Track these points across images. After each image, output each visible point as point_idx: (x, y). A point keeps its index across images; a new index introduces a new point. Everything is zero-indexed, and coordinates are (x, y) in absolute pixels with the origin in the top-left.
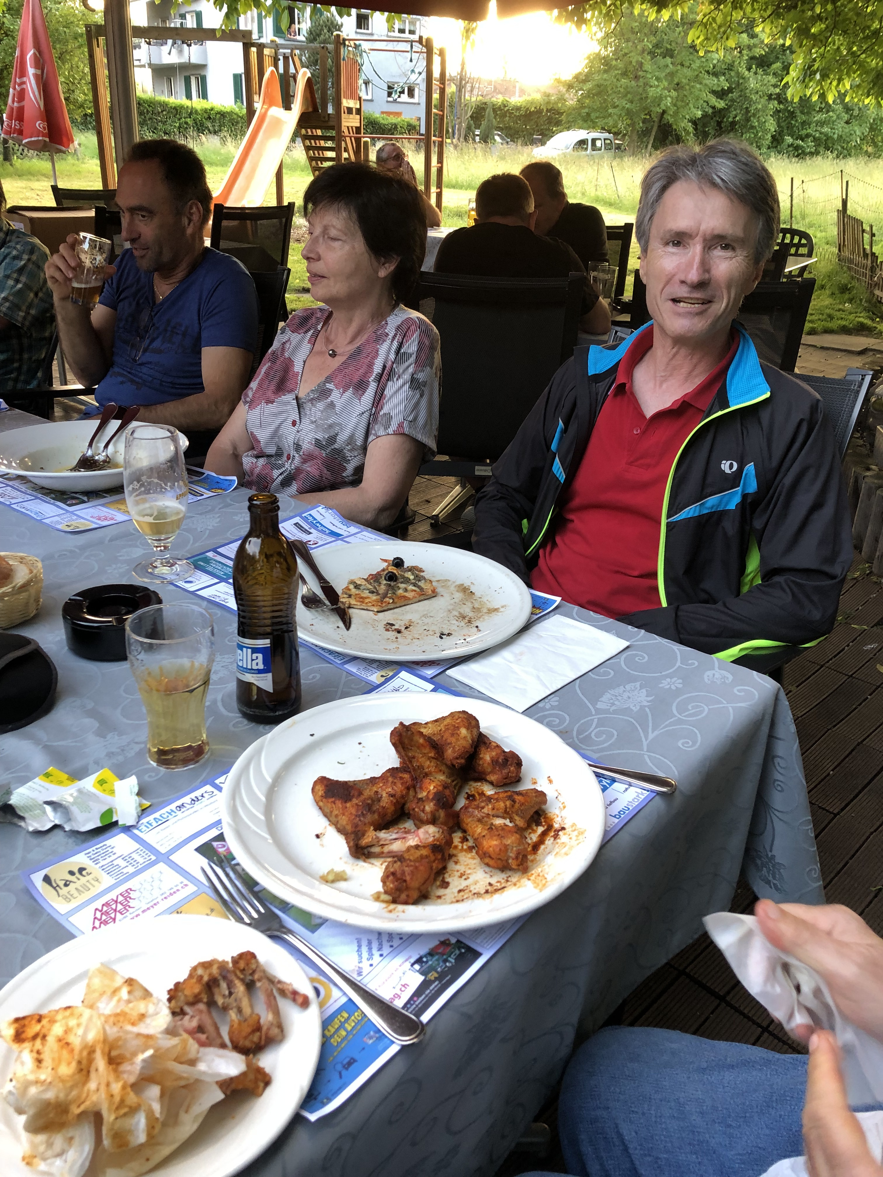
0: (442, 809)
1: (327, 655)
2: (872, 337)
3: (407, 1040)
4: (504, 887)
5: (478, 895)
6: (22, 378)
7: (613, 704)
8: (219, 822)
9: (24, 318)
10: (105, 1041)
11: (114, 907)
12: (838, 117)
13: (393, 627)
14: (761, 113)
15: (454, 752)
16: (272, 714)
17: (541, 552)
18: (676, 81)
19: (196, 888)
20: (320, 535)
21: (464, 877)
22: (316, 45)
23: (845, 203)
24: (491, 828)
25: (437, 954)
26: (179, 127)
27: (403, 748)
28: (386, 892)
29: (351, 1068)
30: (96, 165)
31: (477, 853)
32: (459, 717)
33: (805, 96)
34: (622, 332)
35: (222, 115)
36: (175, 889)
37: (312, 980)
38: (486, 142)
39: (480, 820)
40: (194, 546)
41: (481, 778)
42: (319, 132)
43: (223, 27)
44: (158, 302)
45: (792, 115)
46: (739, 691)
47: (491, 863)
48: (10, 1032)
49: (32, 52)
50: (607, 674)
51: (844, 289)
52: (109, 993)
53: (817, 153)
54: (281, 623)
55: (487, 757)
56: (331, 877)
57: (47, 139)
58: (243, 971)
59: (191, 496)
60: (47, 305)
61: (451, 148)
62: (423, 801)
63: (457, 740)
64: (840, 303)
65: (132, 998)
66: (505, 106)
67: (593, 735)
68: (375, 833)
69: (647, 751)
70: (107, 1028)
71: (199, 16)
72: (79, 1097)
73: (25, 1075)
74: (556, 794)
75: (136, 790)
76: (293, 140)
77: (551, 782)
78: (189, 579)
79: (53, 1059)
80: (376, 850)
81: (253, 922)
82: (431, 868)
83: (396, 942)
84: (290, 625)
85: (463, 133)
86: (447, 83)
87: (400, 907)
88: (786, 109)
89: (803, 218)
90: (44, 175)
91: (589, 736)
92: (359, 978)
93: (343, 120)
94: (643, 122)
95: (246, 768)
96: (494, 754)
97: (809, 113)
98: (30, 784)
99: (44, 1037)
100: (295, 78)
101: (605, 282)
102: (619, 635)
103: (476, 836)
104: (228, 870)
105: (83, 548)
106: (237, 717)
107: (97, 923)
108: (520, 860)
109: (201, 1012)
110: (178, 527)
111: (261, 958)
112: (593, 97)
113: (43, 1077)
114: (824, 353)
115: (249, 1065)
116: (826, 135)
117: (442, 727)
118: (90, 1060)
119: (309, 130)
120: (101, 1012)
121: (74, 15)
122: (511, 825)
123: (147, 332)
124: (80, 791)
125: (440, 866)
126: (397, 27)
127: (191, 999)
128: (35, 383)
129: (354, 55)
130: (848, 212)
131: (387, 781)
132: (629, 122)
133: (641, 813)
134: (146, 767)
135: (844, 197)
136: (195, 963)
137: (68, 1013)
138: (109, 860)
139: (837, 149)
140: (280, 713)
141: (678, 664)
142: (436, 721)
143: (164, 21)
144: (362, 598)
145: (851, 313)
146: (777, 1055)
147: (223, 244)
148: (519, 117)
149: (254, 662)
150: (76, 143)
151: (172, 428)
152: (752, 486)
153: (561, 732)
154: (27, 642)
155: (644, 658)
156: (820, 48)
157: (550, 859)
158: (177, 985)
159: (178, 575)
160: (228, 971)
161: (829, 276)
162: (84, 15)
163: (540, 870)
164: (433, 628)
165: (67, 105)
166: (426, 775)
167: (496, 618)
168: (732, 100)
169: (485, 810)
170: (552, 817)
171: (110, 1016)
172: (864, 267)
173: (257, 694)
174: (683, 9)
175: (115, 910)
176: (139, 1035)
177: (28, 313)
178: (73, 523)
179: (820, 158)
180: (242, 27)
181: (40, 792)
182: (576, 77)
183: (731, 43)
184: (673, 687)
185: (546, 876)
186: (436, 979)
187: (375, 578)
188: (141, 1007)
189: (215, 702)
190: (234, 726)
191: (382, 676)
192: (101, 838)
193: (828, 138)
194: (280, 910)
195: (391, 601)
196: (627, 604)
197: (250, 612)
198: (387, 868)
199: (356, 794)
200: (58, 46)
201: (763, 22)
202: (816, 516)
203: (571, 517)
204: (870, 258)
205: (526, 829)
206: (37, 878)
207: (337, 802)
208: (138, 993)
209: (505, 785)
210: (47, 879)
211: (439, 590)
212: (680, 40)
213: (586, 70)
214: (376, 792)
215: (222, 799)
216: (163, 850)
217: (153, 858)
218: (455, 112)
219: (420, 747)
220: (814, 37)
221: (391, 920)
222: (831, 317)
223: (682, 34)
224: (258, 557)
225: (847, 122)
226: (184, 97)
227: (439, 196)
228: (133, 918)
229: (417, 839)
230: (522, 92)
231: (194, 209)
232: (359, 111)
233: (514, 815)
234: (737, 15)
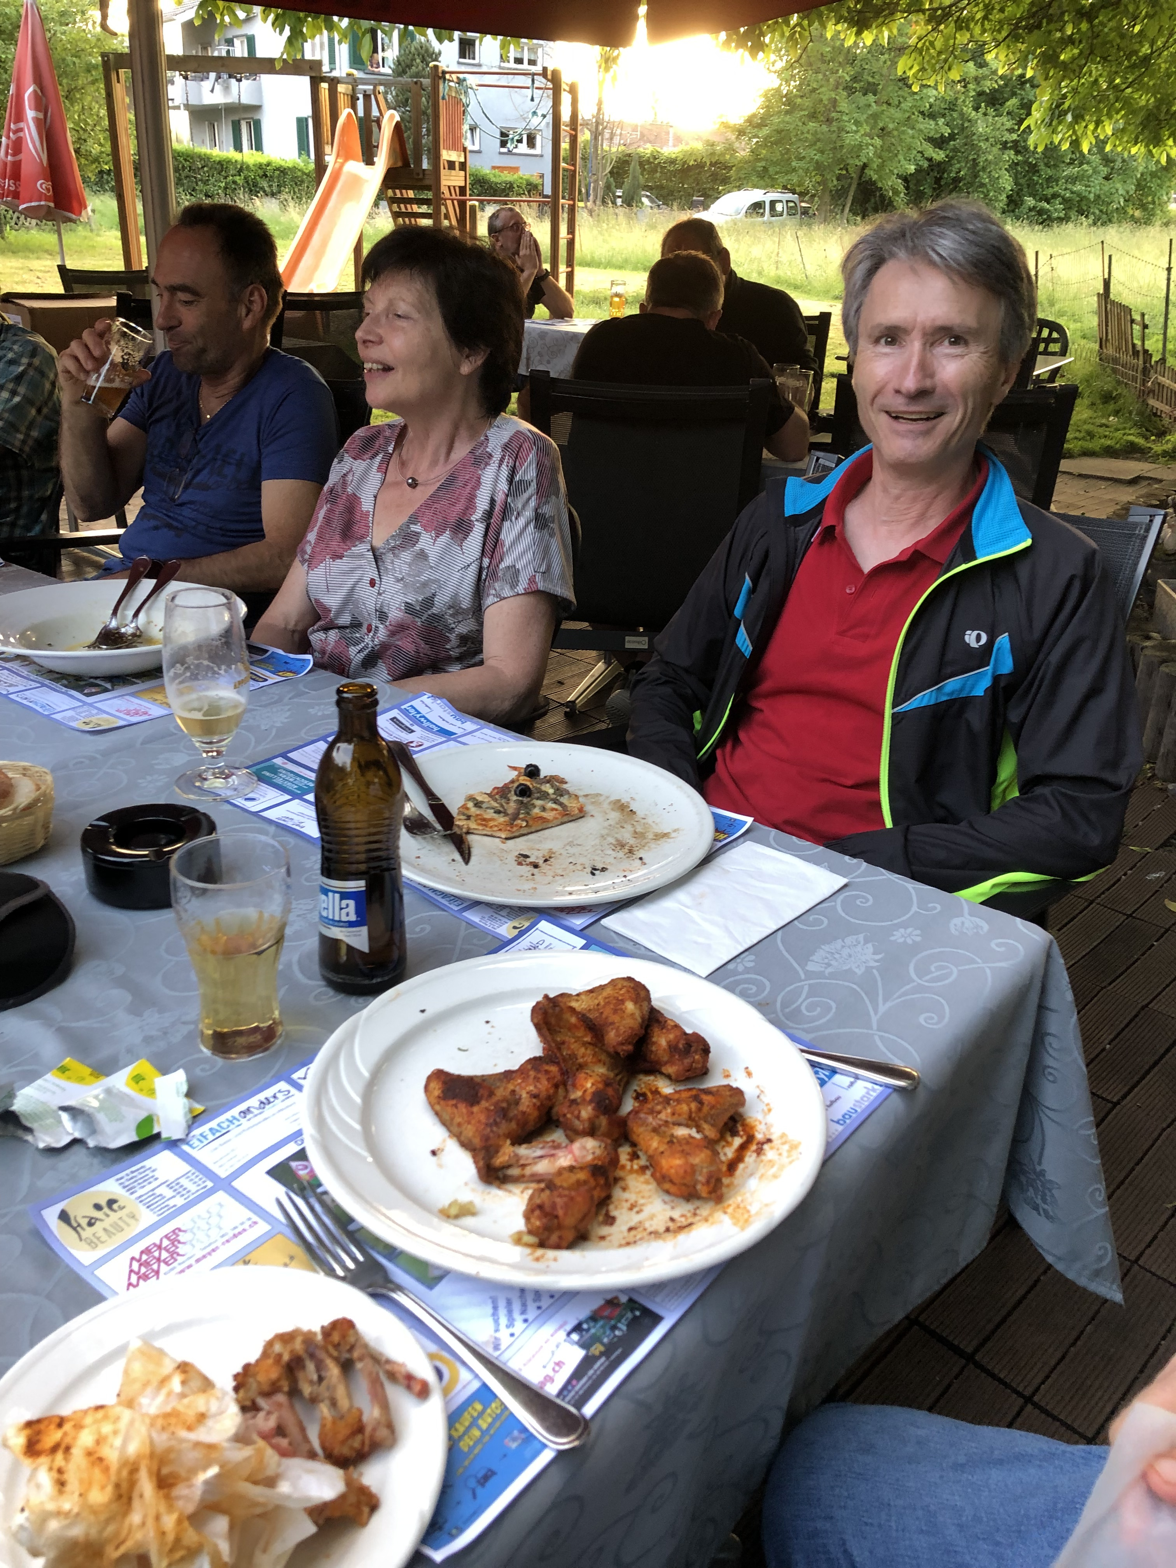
0: (604, 1114)
1: (439, 898)
2: (1146, 461)
3: (565, 1443)
4: (691, 1224)
5: (655, 1234)
6: (21, 522)
7: (829, 965)
8: (299, 1133)
9: (24, 442)
10: (152, 1455)
11: (156, 1254)
12: (1095, 171)
13: (528, 860)
14: (992, 167)
15: (618, 1035)
16: (367, 982)
17: (718, 752)
18: (881, 125)
19: (268, 1227)
20: (426, 734)
21: (635, 1210)
22: (406, 79)
23: (1107, 284)
24: (672, 1141)
25: (602, 1318)
26: (226, 188)
27: (549, 1030)
28: (530, 1232)
29: (489, 1484)
30: (116, 238)
31: (653, 1175)
32: (623, 987)
33: (1051, 143)
34: (827, 459)
35: (283, 171)
36: (240, 1229)
37: (431, 1357)
38: (629, 205)
39: (655, 1130)
40: (258, 750)
41: (654, 1070)
42: (411, 194)
43: (285, 56)
44: (204, 423)
45: (1034, 169)
46: (998, 945)
47: (673, 1189)
48: (19, 1441)
49: (31, 90)
50: (819, 922)
51: (1107, 398)
52: (155, 1383)
53: (1066, 219)
54: (379, 859)
55: (662, 1041)
56: (453, 1211)
57: (52, 205)
58: (337, 1346)
59: (252, 682)
60: (53, 424)
61: (585, 214)
62: (578, 1104)
63: (622, 1018)
64: (1103, 417)
65: (187, 1390)
66: (656, 159)
67: (803, 1008)
68: (512, 1149)
69: (878, 1030)
70: (154, 1435)
71: (251, 41)
72: (117, 1533)
73: (42, 1503)
74: (758, 1092)
75: (184, 1088)
76: (376, 204)
77: (749, 1074)
78: (251, 796)
79: (81, 1481)
80: (514, 1172)
81: (349, 1275)
82: (592, 1197)
83: (545, 1302)
84: (392, 861)
85: (600, 193)
86: (579, 128)
87: (551, 1254)
88: (1026, 162)
89: (1052, 304)
90: (49, 252)
91: (798, 1009)
92: (496, 1354)
93: (442, 177)
94: (838, 179)
95: (334, 1059)
96: (671, 1036)
97: (1055, 166)
98: (39, 1082)
99: (68, 1449)
100: (378, 122)
101: (796, 390)
102: (833, 869)
103: (651, 1152)
104: (313, 1201)
105: (107, 754)
106: (320, 986)
107: (134, 1279)
108: (712, 1185)
109: (280, 1405)
110: (237, 725)
111: (362, 1326)
112: (771, 147)
113: (67, 1506)
114: (1083, 483)
115: (349, 1483)
116: (1079, 194)
117: (600, 999)
118: (132, 1483)
119: (397, 191)
120: (144, 1411)
121: (87, 41)
122: (698, 1136)
123: (190, 461)
124: (108, 1091)
125: (603, 1195)
126: (512, 55)
127: (266, 1388)
128: (37, 529)
129: (457, 92)
130: (1112, 296)
131: (528, 1076)
132: (819, 178)
133: (874, 1115)
134: (196, 1056)
135: (1106, 276)
136: (269, 1336)
137: (100, 1414)
138: (149, 1188)
139: (1094, 213)
140: (379, 980)
141: (915, 908)
142: (591, 991)
143: (205, 48)
144: (484, 820)
145: (1117, 430)
146: (1063, 1447)
147: (287, 342)
148: (674, 173)
149: (344, 912)
150: (89, 209)
151: (228, 592)
152: (1007, 665)
153: (760, 1004)
154: (32, 884)
155: (867, 900)
156: (1072, 81)
157: (753, 1183)
158: (247, 1367)
159: (235, 790)
160: (317, 1346)
161: (1087, 381)
162: (99, 40)
163: (739, 1199)
164: (582, 860)
165: (78, 159)
166: (581, 1067)
167: (666, 846)
168: (955, 150)
169: (663, 1116)
170: (753, 1124)
171: (157, 1416)
172: (1134, 368)
173: (348, 954)
174: (891, 31)
175: (158, 1260)
176: (197, 1444)
177: (27, 435)
178: (92, 719)
179: (1070, 225)
180: (308, 56)
181: (54, 1093)
182: (750, 121)
183: (955, 75)
184: (909, 941)
185: (749, 1207)
186: (602, 1354)
187: (502, 792)
188: (200, 1403)
189: (289, 965)
190: (316, 998)
191: (515, 928)
192: (138, 1157)
193: (1082, 198)
194: (385, 1257)
195: (524, 824)
196: (838, 825)
197: (338, 843)
198: (531, 1198)
199: (486, 1093)
200: (65, 81)
201: (996, 47)
202: (1092, 705)
203: (758, 704)
204: (1141, 357)
205: (717, 1142)
206: (51, 1215)
207: (459, 1105)
208: (195, 1384)
209: (688, 1079)
210: (64, 1216)
211: (589, 808)
212: (885, 71)
213: (762, 111)
214: (513, 1092)
215: (301, 1101)
216: (223, 1173)
217: (210, 1184)
218: (589, 166)
219: (571, 1028)
220: (1064, 66)
221: (539, 1272)
222: (1091, 435)
223: (889, 63)
224: (349, 769)
225: (1107, 178)
226: (232, 149)
227: (570, 277)
228: (182, 1271)
229: (570, 1156)
230: (678, 140)
231: (256, 297)
232: (463, 166)
233: (702, 1122)
234: (962, 38)
